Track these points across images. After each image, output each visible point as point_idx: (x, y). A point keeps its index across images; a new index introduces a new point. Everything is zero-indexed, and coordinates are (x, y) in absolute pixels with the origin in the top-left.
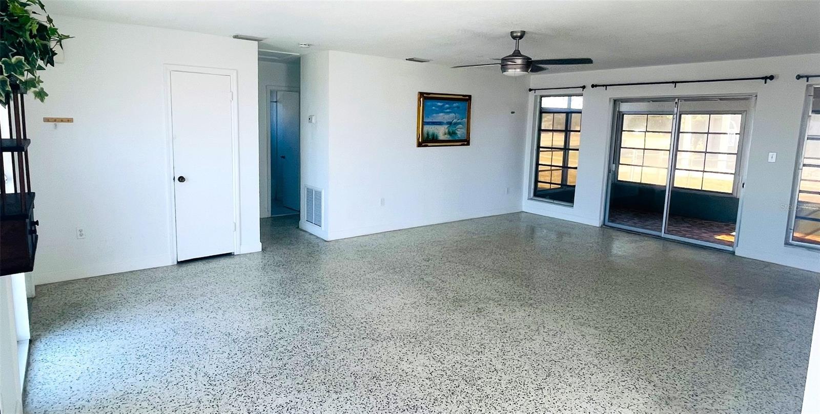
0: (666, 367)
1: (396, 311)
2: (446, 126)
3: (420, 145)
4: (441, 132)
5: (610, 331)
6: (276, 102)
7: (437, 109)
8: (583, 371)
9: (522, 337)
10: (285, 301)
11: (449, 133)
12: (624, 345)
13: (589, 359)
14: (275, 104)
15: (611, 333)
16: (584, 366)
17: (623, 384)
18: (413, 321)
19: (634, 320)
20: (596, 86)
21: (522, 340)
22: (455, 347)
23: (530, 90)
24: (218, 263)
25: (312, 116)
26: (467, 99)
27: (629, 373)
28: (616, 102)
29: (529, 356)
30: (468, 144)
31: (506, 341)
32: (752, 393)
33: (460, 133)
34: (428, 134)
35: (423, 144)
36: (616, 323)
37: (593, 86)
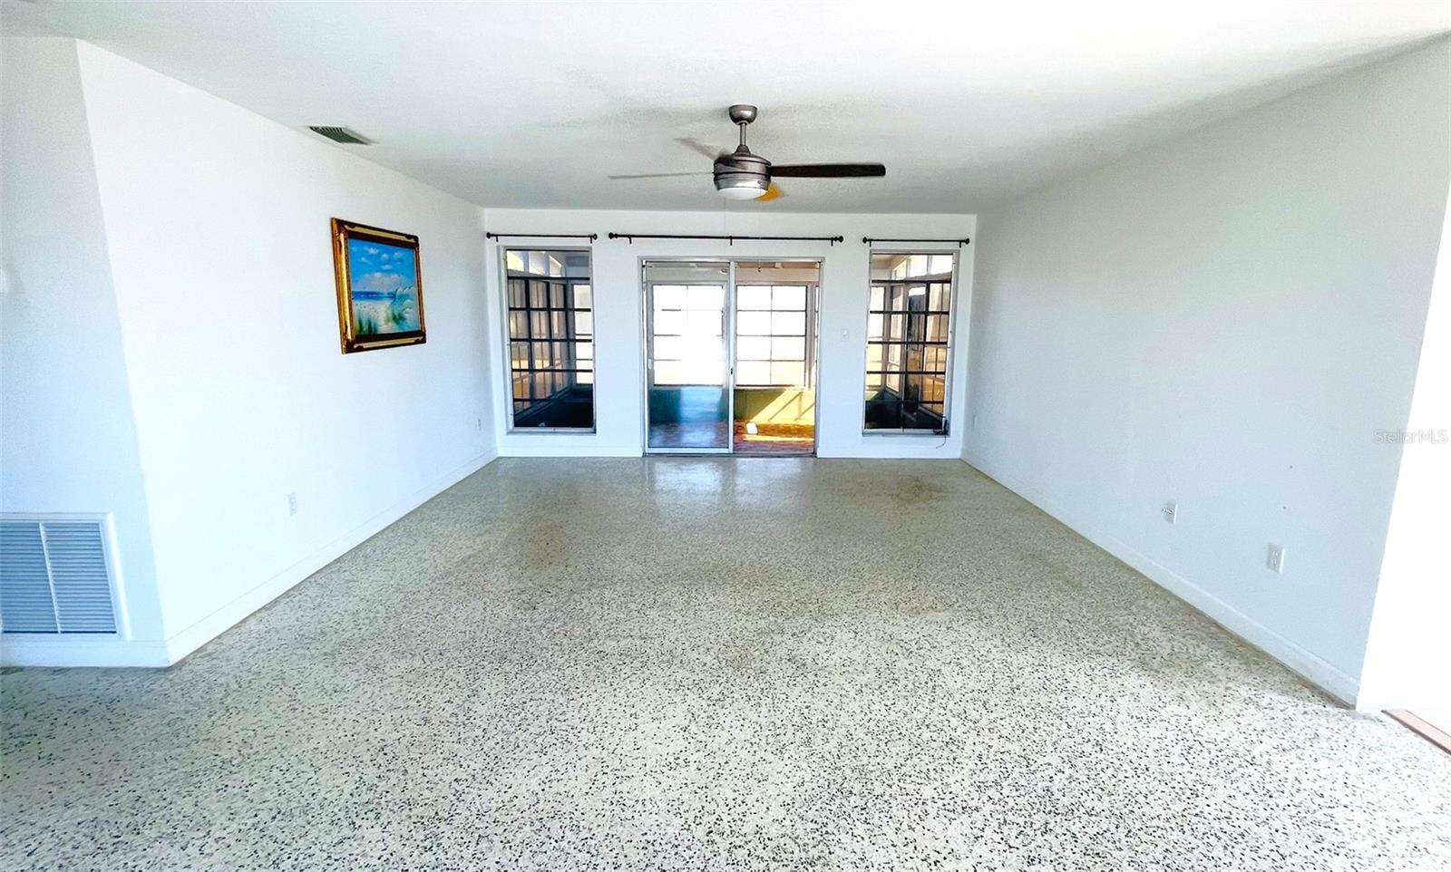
2: (388, 303)
3: (349, 348)
4: (380, 312)
7: (370, 263)
11: (394, 318)
20: (617, 236)
23: (489, 235)
26: (413, 244)
30: (424, 340)
33: (410, 316)
34: (361, 322)
35: (355, 346)
37: (611, 236)
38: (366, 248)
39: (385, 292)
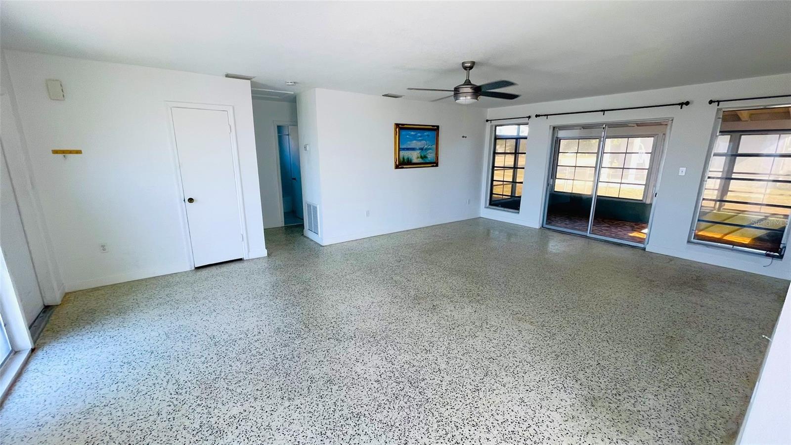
0: (592, 363)
1: (363, 309)
2: (419, 152)
3: (397, 167)
4: (414, 156)
5: (543, 326)
6: (288, 135)
7: (411, 137)
8: (518, 369)
9: (466, 333)
10: (272, 303)
11: (421, 157)
12: (555, 341)
13: (524, 356)
14: (287, 136)
15: (545, 328)
16: (518, 364)
17: (553, 382)
18: (376, 319)
19: (564, 314)
20: (539, 116)
21: (466, 337)
22: (407, 345)
23: (487, 121)
24: (228, 267)
25: (306, 145)
26: (436, 129)
27: (559, 371)
28: (554, 129)
29: (471, 354)
30: (437, 166)
31: (452, 339)
32: (670, 391)
33: (431, 157)
34: (404, 159)
35: (400, 167)
36: (549, 317)
37: (537, 116)
38: (410, 132)
39: (418, 148)
